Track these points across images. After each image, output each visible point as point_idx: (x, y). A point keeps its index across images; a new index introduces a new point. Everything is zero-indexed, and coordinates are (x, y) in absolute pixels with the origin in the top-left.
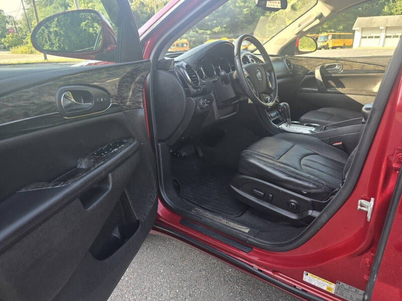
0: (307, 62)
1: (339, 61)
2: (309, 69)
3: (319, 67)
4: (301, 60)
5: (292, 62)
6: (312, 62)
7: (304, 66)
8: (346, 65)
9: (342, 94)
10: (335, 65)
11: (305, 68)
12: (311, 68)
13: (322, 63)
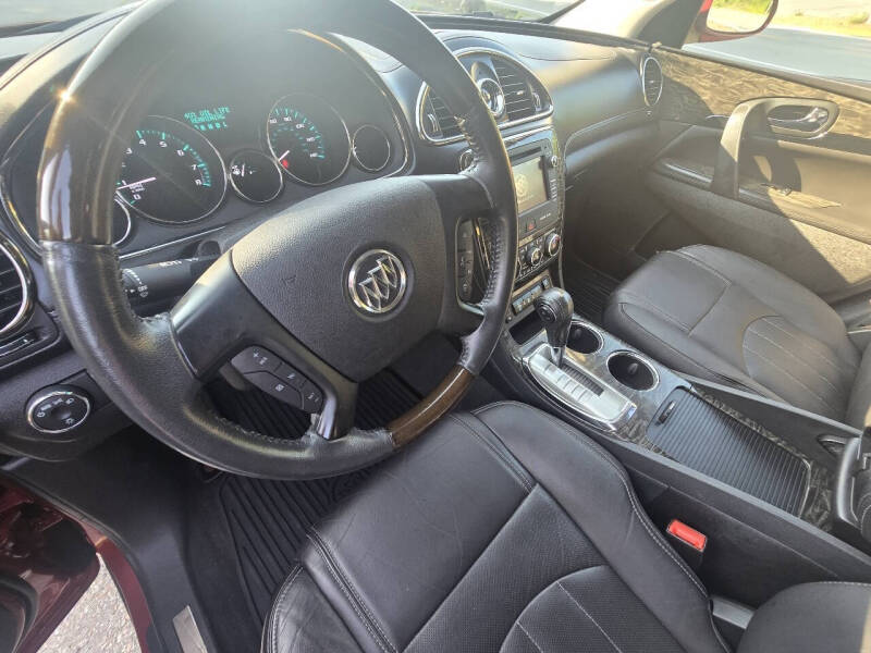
0: (716, 80)
1: (830, 96)
2: (712, 107)
3: (750, 106)
4: (699, 71)
5: (667, 70)
6: (732, 81)
7: (700, 91)
8: (851, 114)
9: (780, 213)
10: (808, 109)
11: (700, 101)
12: (721, 103)
13: (766, 92)
